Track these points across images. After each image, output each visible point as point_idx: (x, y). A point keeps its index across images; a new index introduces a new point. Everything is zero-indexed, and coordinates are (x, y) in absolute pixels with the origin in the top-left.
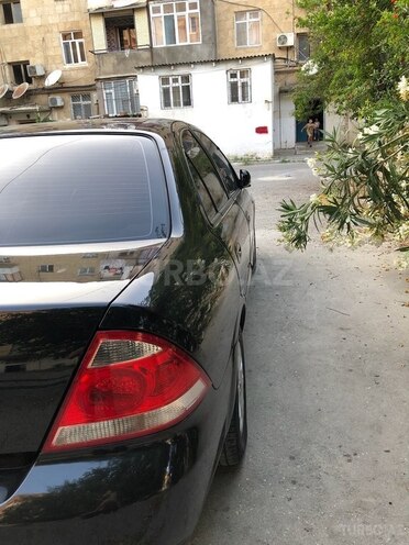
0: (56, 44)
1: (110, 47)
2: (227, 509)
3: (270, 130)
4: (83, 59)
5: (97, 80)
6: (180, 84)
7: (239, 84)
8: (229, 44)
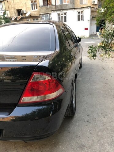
0: (29, 4)
1: (44, 5)
2: (69, 127)
3: (89, 29)
4: (36, 8)
5: (40, 14)
6: (63, 15)
7: (80, 16)
8: (78, 3)
